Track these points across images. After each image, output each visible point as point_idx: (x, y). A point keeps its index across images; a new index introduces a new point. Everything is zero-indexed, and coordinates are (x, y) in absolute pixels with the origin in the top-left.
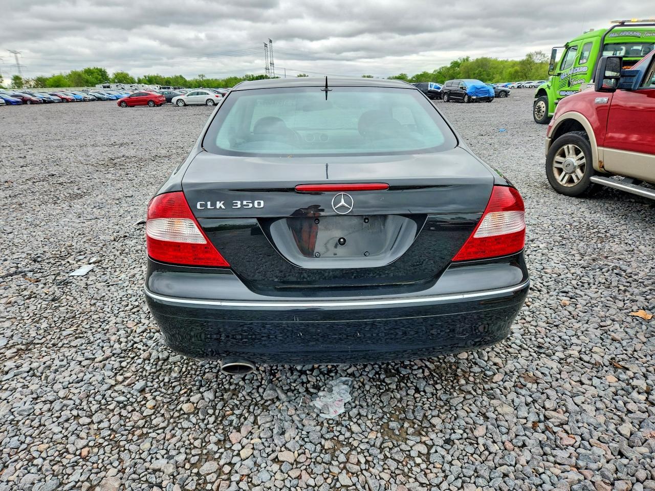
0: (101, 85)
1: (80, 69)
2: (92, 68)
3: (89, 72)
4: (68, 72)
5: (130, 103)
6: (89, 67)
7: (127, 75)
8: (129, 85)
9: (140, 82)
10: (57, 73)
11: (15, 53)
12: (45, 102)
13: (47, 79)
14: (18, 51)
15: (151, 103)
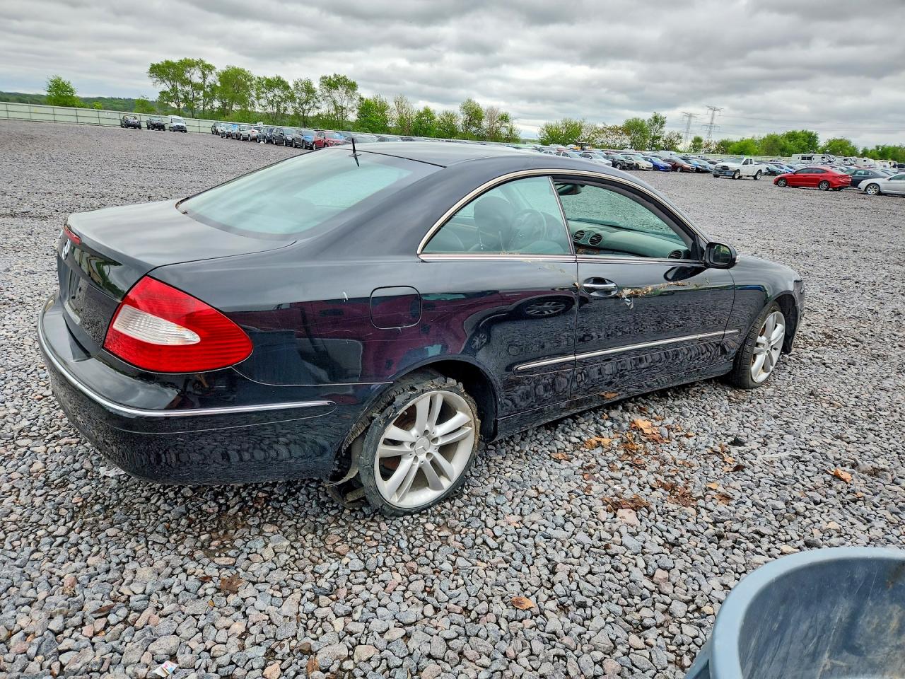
0: (800, 156)
1: (780, 131)
2: (799, 131)
3: (792, 136)
4: (764, 135)
5: (793, 181)
6: (794, 130)
7: (849, 143)
8: (843, 158)
9: (865, 154)
10: (748, 136)
11: (714, 110)
12: (698, 171)
13: (732, 143)
14: (718, 107)
15: (824, 185)
